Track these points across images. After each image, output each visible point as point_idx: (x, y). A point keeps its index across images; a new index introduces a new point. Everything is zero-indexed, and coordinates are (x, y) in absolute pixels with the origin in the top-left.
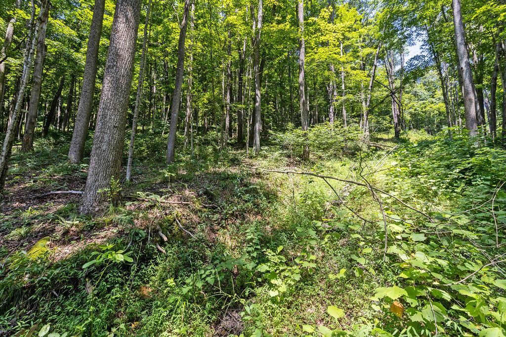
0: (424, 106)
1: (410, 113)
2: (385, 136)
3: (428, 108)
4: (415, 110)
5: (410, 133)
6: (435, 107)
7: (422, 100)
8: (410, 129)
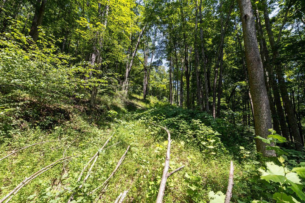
0: (157, 84)
1: (152, 86)
2: (138, 97)
3: (159, 86)
4: (154, 85)
5: (151, 97)
6: (162, 86)
7: (157, 81)
8: (151, 95)
